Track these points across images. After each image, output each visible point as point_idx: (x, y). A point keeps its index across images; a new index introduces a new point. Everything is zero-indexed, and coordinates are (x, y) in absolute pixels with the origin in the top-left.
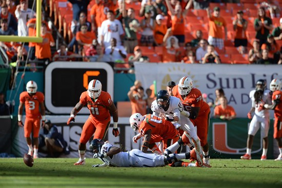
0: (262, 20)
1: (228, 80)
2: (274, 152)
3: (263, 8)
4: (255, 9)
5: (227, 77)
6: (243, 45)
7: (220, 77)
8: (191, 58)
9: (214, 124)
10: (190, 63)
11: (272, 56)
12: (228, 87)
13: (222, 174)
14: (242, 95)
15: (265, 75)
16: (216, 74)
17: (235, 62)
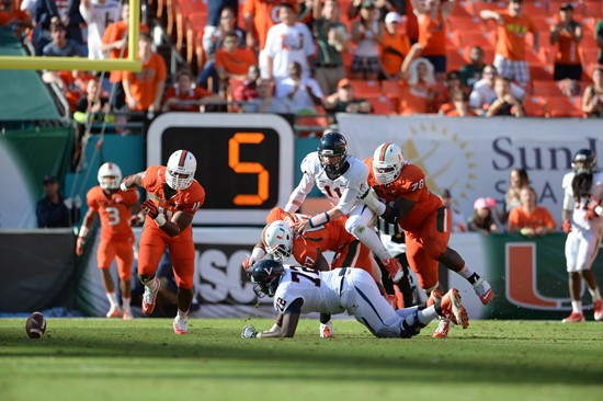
1: (538, 152)
5: (537, 146)
6: (572, 78)
7: (521, 145)
8: (459, 105)
9: (508, 245)
10: (458, 116)
12: (539, 166)
16: (513, 138)
17: (554, 113)
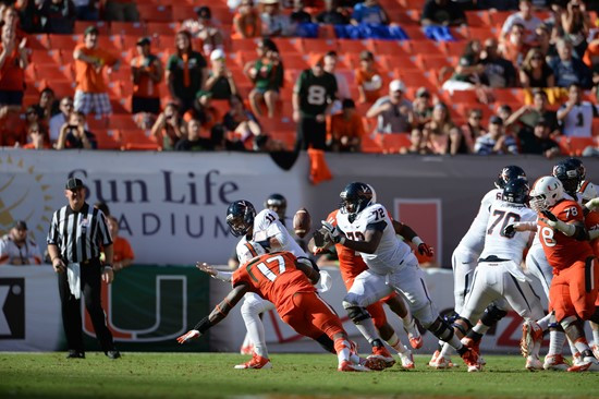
0: (185, 57)
1: (113, 184)
2: (212, 338)
3: (187, 34)
4: (171, 33)
5: (112, 178)
6: (147, 111)
7: (97, 178)
8: (36, 138)
10: (34, 148)
11: (206, 134)
12: (115, 198)
13: (101, 384)
14: (144, 216)
15: (191, 175)
16: (89, 171)
17: (129, 146)
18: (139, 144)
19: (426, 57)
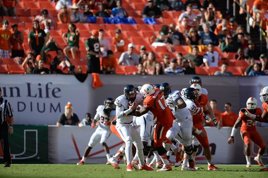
0: (37, 32)
1: (4, 89)
2: (49, 157)
3: (37, 21)
4: (30, 21)
5: (4, 86)
14: (18, 103)
15: (40, 85)
17: (11, 72)
18: (16, 71)
19: (144, 31)
